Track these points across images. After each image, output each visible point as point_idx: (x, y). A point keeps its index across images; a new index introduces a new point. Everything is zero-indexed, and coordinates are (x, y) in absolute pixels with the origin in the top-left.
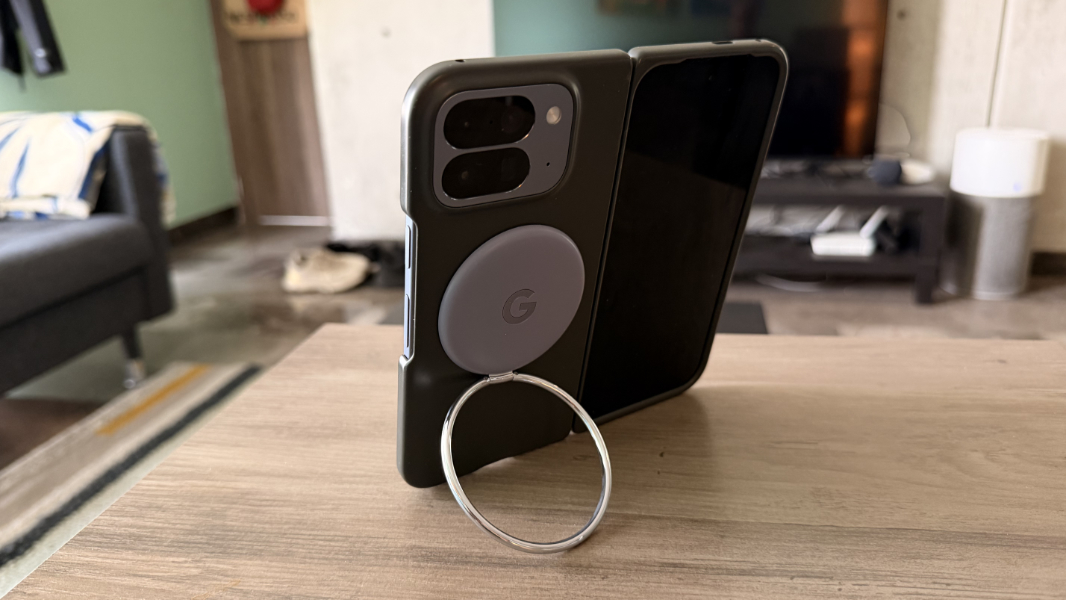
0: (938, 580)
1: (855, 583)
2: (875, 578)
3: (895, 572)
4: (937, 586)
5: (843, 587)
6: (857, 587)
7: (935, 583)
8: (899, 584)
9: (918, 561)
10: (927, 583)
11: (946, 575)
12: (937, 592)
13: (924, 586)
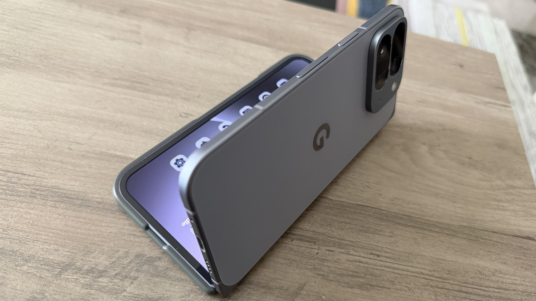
0: (374, 252)
1: (327, 248)
2: (340, 246)
3: (352, 242)
4: (372, 257)
5: (319, 251)
6: (328, 252)
7: (372, 254)
8: (352, 252)
9: (367, 234)
10: (367, 254)
11: (379, 249)
12: (371, 261)
13: (365, 255)
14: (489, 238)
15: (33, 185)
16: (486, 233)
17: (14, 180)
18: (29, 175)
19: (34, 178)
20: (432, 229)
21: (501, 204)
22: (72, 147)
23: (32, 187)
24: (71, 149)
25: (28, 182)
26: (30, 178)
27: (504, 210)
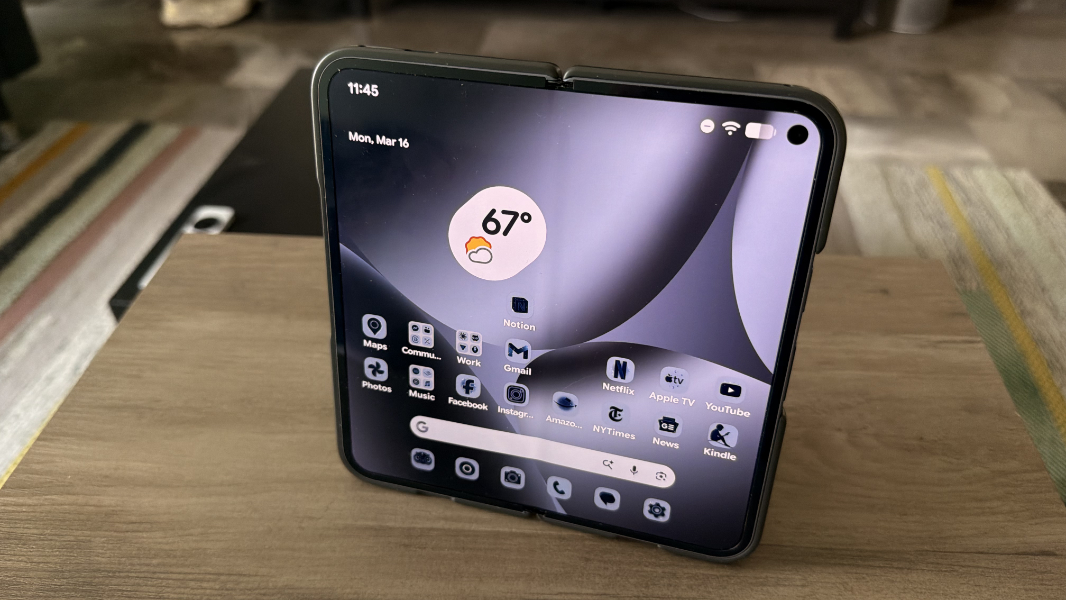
14: (975, 564)
15: (256, 589)
16: (966, 556)
17: (229, 586)
18: (250, 576)
19: (258, 578)
20: (871, 563)
21: (988, 504)
22: (303, 525)
23: (257, 592)
24: (303, 528)
25: (250, 586)
26: (252, 579)
27: (994, 514)
